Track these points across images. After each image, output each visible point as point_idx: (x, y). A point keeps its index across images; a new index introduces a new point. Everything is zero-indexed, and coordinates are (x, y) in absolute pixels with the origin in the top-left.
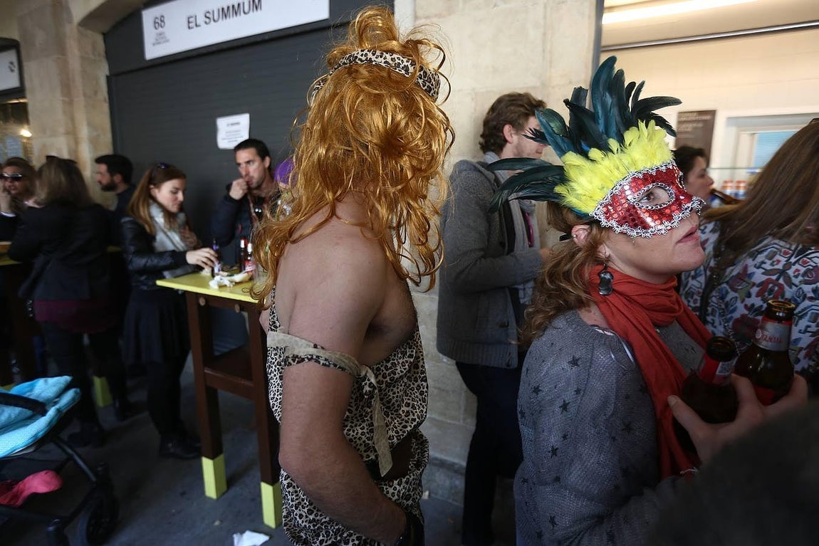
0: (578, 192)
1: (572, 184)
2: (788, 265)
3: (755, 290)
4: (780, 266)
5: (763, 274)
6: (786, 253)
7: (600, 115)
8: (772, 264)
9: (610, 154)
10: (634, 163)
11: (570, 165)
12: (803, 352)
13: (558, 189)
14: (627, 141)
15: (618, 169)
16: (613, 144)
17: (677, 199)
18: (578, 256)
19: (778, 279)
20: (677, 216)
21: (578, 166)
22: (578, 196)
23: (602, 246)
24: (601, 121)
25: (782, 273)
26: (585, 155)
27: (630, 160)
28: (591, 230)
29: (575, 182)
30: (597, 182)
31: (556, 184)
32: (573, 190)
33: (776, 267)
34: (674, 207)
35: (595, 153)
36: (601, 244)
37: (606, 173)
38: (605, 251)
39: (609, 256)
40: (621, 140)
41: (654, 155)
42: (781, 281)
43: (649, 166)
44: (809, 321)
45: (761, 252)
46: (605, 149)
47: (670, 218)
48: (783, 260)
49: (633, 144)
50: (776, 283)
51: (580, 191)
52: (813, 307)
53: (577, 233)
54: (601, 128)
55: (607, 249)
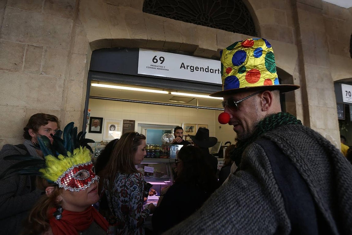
0: (51, 172)
1: (49, 169)
2: (125, 182)
3: (120, 194)
4: (124, 184)
5: (120, 188)
6: (124, 179)
7: (66, 141)
8: (122, 184)
9: (67, 157)
10: (76, 161)
11: (49, 160)
12: (136, 211)
13: (41, 170)
14: (75, 153)
15: (69, 163)
16: (69, 154)
17: (90, 176)
18: (46, 202)
19: (124, 188)
20: (90, 183)
21: (52, 161)
22: (51, 174)
23: (59, 196)
24: (66, 144)
25: (125, 186)
26: (56, 156)
27: (74, 160)
28: (55, 189)
29: (50, 167)
30: (60, 168)
31: (41, 168)
32: (49, 171)
33: (123, 184)
34: (89, 179)
35: (61, 156)
36: (58, 195)
37: (64, 164)
38: (60, 198)
39: (62, 201)
40: (72, 152)
41: (84, 159)
42: (125, 189)
43: (81, 163)
44: (135, 199)
45: (118, 181)
46: (65, 155)
47: (87, 184)
48: (124, 181)
49: (77, 154)
50: (124, 190)
51: (52, 171)
52: (135, 194)
53: (48, 190)
54: (65, 146)
55: (61, 197)
